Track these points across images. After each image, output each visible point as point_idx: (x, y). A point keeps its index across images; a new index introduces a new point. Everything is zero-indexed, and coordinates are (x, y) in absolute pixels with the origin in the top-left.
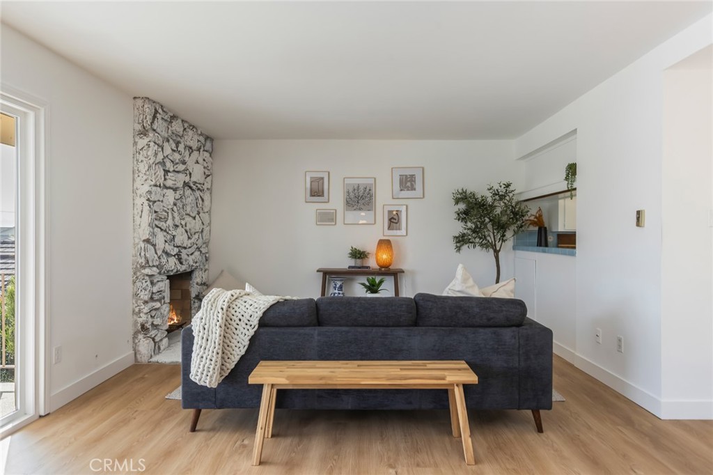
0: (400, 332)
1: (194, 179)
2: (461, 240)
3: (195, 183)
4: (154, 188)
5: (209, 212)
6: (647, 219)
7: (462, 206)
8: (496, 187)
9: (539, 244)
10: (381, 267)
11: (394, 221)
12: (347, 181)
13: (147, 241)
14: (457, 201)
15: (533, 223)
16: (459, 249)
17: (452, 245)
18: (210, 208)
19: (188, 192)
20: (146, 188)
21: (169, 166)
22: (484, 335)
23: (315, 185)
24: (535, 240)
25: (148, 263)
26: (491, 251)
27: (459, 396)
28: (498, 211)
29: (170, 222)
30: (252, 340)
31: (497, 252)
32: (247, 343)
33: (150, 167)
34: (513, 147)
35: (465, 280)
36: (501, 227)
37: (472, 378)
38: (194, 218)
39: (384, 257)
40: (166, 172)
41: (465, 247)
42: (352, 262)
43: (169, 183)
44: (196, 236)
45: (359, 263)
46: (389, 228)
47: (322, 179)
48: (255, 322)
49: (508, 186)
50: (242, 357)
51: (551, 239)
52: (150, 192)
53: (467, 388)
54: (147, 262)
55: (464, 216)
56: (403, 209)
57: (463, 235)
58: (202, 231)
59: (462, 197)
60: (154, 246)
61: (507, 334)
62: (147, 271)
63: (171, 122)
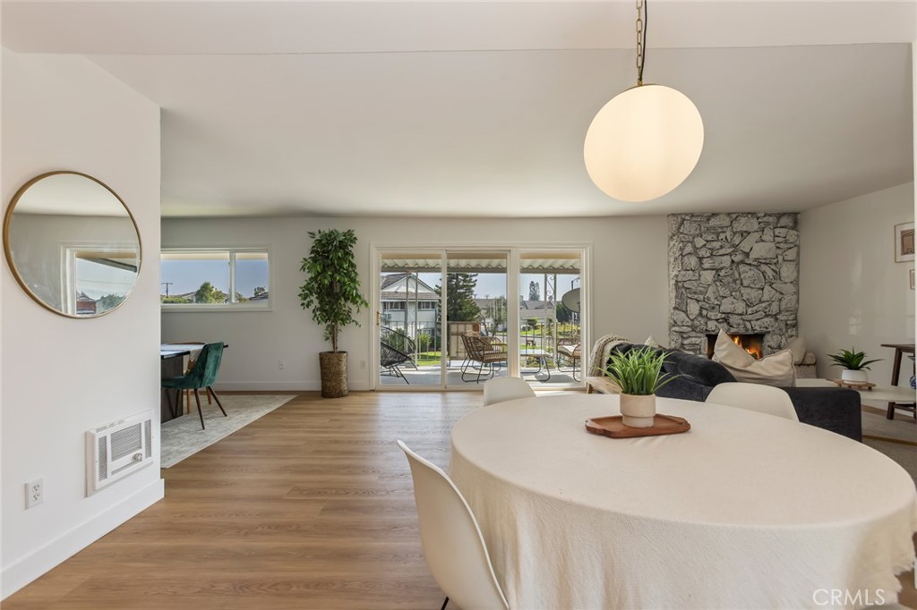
1: (752, 256)
3: (756, 260)
4: (683, 272)
5: (796, 282)
13: (675, 308)
18: (798, 277)
19: (742, 268)
20: (675, 273)
21: (703, 253)
23: (909, 239)
25: (675, 324)
29: (710, 294)
33: (676, 259)
38: (762, 289)
40: (701, 259)
43: (706, 265)
44: (764, 305)
52: (677, 276)
54: (675, 322)
58: (780, 300)
60: (686, 312)
62: (676, 329)
63: (708, 220)
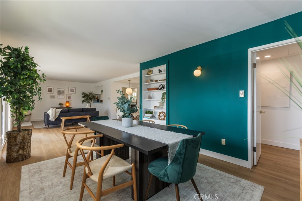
0: (81, 112)
2: (83, 101)
6: (110, 98)
7: (83, 95)
8: (90, 92)
9: (98, 102)
10: (67, 107)
11: (69, 98)
12: (58, 89)
14: (82, 94)
15: (96, 98)
16: (83, 103)
17: (82, 102)
22: (91, 112)
23: (49, 90)
24: (97, 101)
26: (89, 103)
27: (89, 118)
28: (90, 96)
30: (59, 115)
31: (90, 103)
32: (58, 115)
34: (93, 85)
35: (88, 106)
36: (91, 99)
37: (90, 116)
39: (68, 105)
41: (84, 103)
42: (60, 106)
45: (61, 106)
46: (68, 99)
47: (52, 88)
48: (59, 112)
49: (92, 92)
50: (57, 117)
51: (99, 101)
53: (90, 117)
55: (84, 97)
56: (71, 95)
57: (84, 100)
59: (83, 93)
61: (94, 112)
